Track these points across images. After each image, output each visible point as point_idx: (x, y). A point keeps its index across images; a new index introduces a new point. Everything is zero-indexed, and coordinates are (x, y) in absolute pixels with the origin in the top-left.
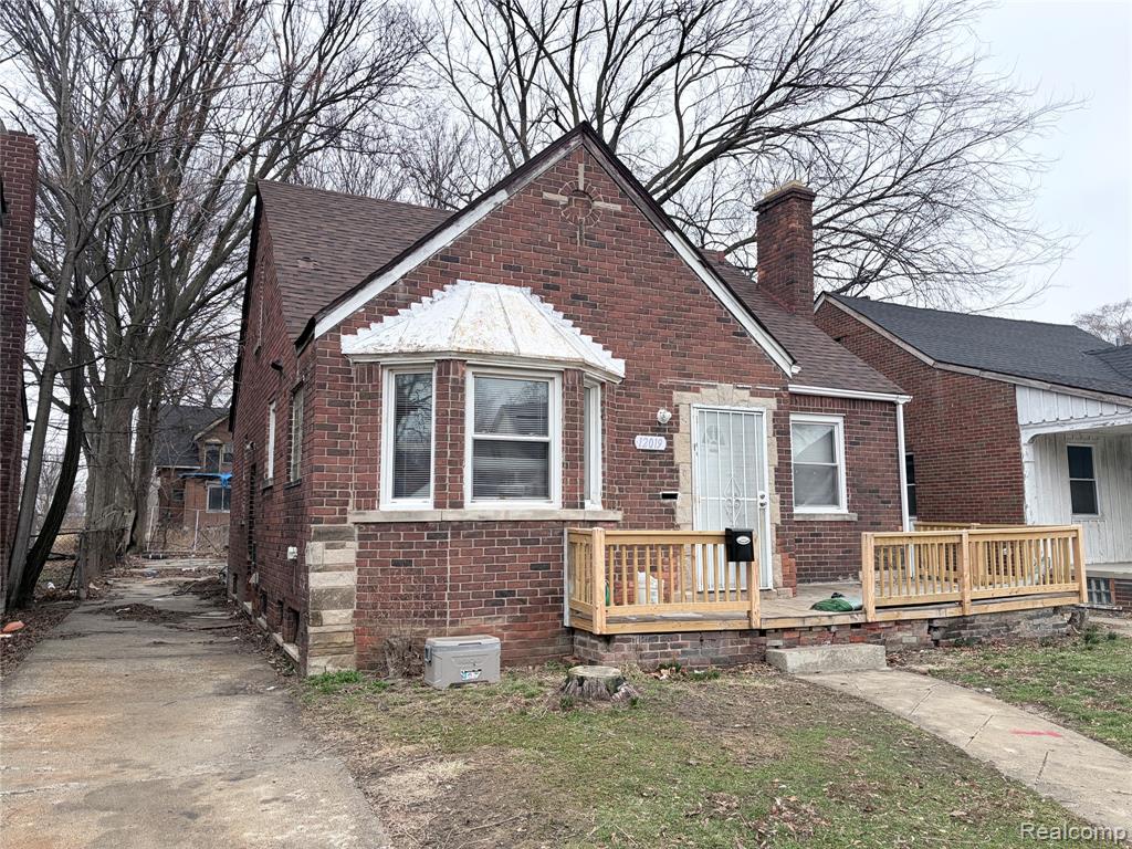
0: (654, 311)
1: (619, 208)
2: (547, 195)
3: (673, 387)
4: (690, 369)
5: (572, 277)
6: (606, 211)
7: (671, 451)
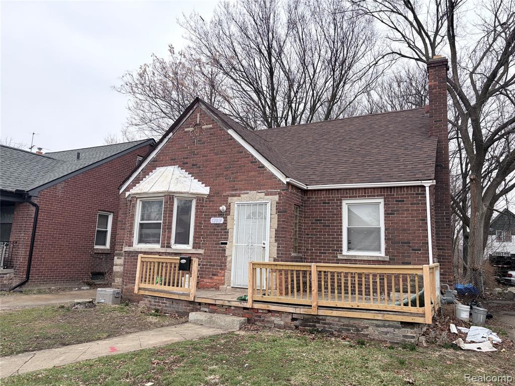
0: (223, 165)
1: (211, 126)
2: (186, 130)
3: (228, 196)
4: (236, 187)
5: (192, 158)
6: (207, 129)
7: (226, 223)
